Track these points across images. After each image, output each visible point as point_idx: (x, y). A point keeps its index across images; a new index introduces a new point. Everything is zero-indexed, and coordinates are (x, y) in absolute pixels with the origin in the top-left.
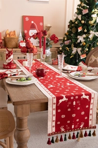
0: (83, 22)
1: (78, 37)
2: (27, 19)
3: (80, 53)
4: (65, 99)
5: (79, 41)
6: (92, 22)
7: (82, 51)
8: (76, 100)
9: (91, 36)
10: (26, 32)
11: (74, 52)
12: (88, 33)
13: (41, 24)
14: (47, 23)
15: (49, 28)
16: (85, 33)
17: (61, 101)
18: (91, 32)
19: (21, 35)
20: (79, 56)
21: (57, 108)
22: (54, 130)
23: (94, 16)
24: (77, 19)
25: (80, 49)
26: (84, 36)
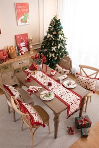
0: (54, 39)
1: (52, 48)
2: (18, 37)
3: (54, 56)
5: (52, 50)
6: (59, 39)
7: (55, 55)
10: (18, 45)
11: (50, 56)
12: (57, 45)
13: (27, 38)
18: (59, 45)
19: (17, 48)
20: (54, 58)
23: (60, 36)
24: (50, 37)
25: (53, 54)
26: (56, 47)
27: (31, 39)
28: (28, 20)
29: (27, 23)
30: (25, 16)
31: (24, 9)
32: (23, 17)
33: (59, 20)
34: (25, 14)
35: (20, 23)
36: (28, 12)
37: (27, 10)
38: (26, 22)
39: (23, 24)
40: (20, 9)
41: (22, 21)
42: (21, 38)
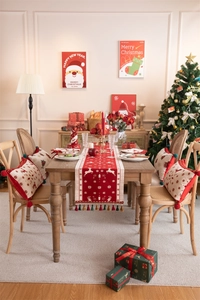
0: (176, 101)
1: (170, 119)
2: (116, 98)
3: (169, 137)
4: (90, 171)
5: (169, 123)
6: (186, 102)
7: (172, 136)
8: (102, 174)
9: (184, 119)
11: (163, 137)
12: (181, 114)
13: (133, 103)
14: (140, 103)
15: (142, 108)
16: (178, 114)
17: (86, 173)
18: (184, 113)
21: (84, 179)
22: (81, 199)
23: (189, 94)
24: (170, 98)
25: (170, 133)
26: (176, 118)
27: (142, 105)
28: (141, 70)
29: (138, 76)
30: (135, 62)
31: (135, 50)
32: (130, 64)
33: (197, 64)
34: (135, 59)
35: (123, 73)
36: (143, 56)
37: (140, 53)
38: (135, 73)
39: (129, 76)
40: (127, 50)
41: (127, 70)
42: (122, 102)
